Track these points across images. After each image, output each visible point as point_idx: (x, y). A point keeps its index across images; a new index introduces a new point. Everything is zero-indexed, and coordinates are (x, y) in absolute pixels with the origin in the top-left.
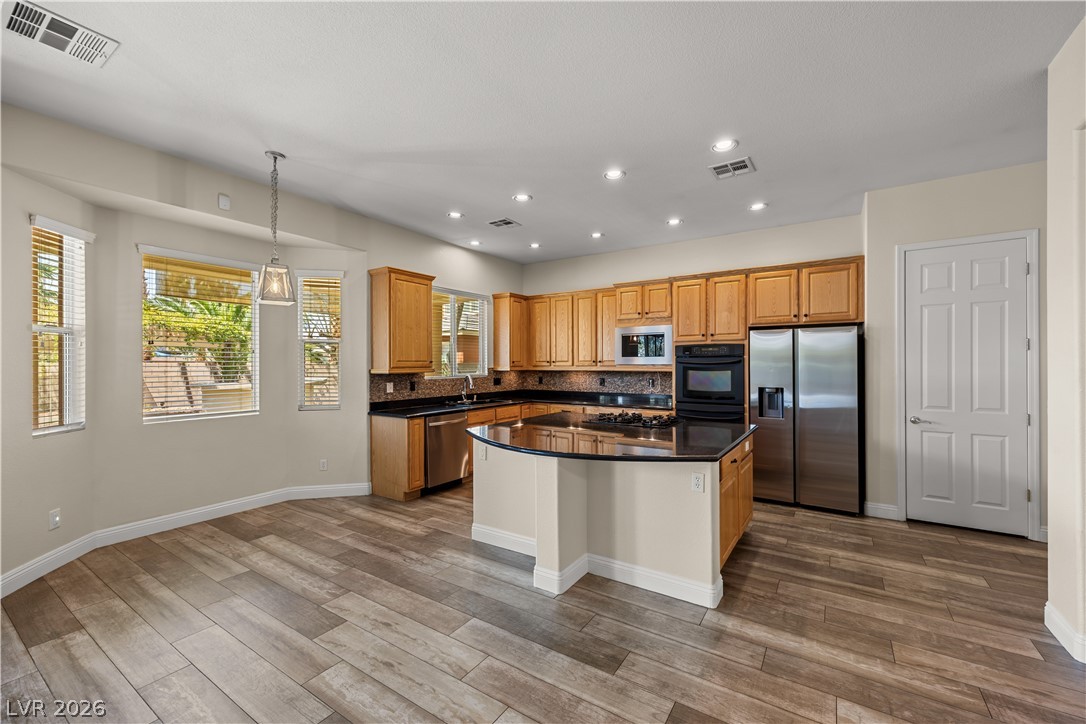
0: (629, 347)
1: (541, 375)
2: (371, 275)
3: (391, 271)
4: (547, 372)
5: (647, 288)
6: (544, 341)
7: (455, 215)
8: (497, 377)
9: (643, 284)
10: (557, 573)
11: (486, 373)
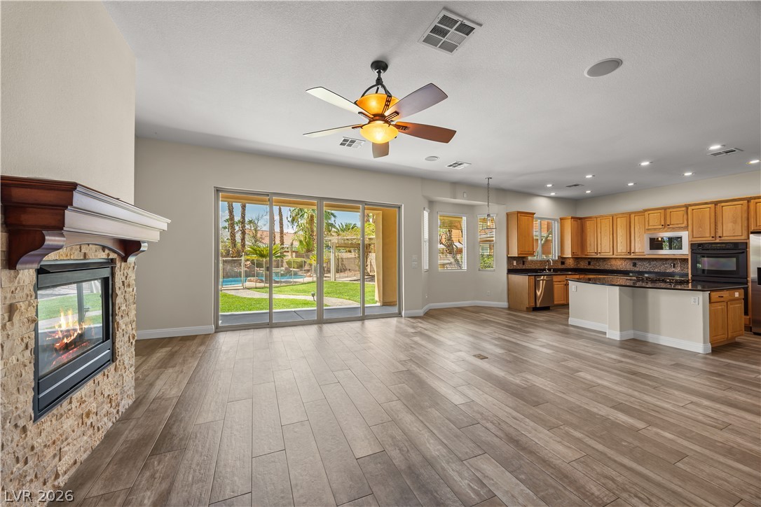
0: (655, 244)
1: (589, 260)
2: (508, 215)
3: (518, 212)
4: (594, 258)
5: (669, 211)
6: (592, 242)
7: (549, 186)
8: (562, 260)
9: (665, 209)
10: (619, 332)
11: (557, 258)
